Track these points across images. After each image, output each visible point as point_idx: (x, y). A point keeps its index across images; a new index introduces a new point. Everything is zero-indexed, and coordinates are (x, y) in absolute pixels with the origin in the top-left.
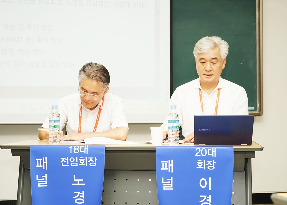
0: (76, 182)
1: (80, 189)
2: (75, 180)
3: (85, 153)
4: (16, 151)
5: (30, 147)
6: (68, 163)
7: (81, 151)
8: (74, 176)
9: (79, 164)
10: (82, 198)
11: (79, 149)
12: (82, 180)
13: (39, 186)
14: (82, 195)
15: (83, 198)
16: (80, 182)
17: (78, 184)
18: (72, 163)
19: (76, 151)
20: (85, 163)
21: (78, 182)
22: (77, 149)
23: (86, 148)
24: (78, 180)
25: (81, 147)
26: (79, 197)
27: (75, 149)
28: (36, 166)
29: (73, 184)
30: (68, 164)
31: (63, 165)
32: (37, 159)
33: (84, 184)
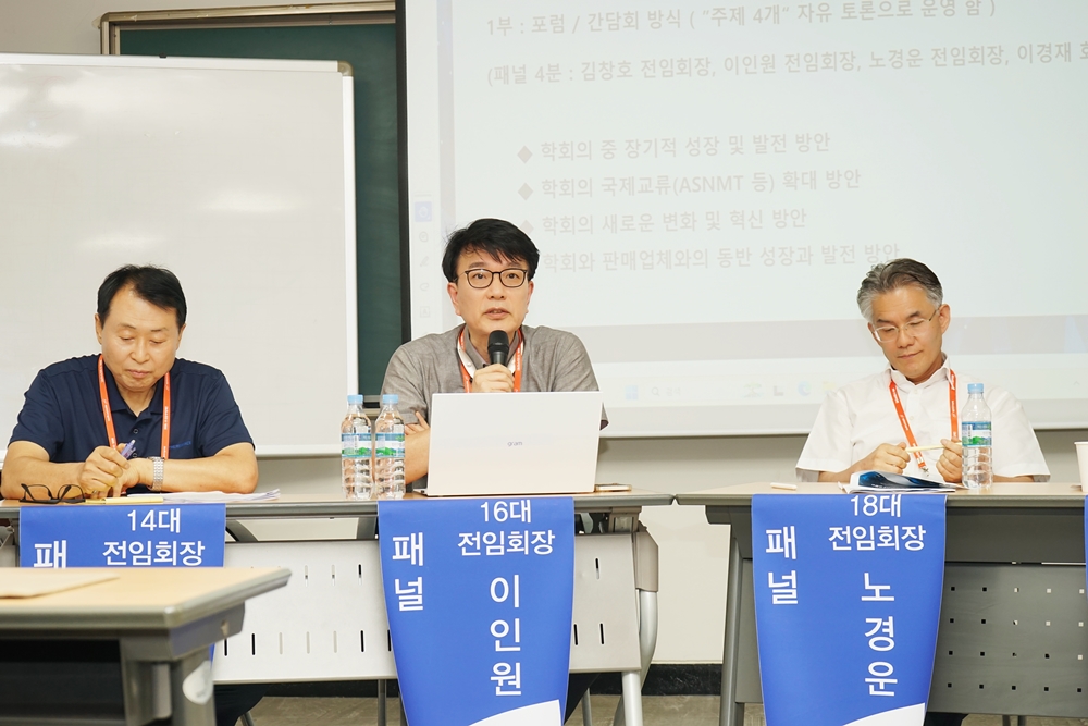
0: (872, 593)
1: (881, 610)
2: (868, 586)
3: (893, 514)
4: (719, 510)
5: (750, 500)
6: (849, 542)
7: (882, 510)
8: (867, 575)
9: (879, 545)
10: (887, 635)
11: (878, 504)
12: (888, 587)
13: (775, 602)
14: (887, 627)
15: (892, 635)
16: (883, 593)
17: (878, 598)
18: (859, 543)
19: (870, 509)
20: (893, 541)
21: (877, 593)
22: (873, 504)
23: (896, 500)
24: (877, 588)
25: (882, 498)
26: (880, 633)
27: (868, 504)
28: (768, 551)
29: (863, 599)
30: (848, 545)
31: (835, 548)
32: (768, 532)
33: (892, 599)
